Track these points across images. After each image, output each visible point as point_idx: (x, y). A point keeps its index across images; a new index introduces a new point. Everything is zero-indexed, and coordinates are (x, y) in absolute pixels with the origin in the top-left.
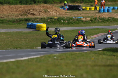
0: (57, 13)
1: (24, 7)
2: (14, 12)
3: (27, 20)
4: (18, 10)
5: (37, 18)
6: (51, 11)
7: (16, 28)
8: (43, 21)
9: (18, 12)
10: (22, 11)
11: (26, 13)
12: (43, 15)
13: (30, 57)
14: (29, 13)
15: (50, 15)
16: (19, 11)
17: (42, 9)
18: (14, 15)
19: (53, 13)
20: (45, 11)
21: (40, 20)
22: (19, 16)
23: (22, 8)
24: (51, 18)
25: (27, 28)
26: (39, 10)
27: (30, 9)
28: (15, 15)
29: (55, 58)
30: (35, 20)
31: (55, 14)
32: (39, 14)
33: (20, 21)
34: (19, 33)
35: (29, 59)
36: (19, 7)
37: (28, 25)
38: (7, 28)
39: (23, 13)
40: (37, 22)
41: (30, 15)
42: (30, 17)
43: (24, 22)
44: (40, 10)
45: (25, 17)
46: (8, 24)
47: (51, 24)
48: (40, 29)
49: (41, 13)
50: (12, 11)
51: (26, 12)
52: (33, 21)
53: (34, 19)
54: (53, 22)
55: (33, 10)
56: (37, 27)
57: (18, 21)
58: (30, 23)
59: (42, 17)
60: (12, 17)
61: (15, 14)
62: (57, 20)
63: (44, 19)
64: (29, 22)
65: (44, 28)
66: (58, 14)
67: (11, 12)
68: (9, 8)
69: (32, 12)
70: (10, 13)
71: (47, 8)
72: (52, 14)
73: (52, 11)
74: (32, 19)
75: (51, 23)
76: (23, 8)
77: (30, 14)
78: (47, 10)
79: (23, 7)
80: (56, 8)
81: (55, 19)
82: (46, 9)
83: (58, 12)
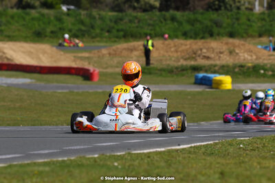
0: (252, 56)
1: (190, 44)
2: (172, 52)
3: (196, 69)
4: (180, 49)
5: (215, 66)
6: (242, 51)
7: (174, 83)
8: (225, 70)
9: (179, 53)
10: (187, 51)
11: (194, 56)
12: (226, 60)
13: (193, 145)
14: (199, 56)
15: (238, 59)
16: (181, 52)
17: (224, 48)
18: (171, 59)
19: (244, 56)
20: (231, 53)
21: (219, 69)
22: (182, 60)
23: (186, 45)
24: (242, 66)
25: (196, 83)
26: (218, 50)
27: (201, 47)
28: (173, 59)
29: (241, 146)
30: (211, 68)
31: (249, 58)
32: (217, 57)
33: (183, 70)
34: (181, 93)
35: (191, 147)
36: (182, 44)
37: (196, 78)
38: (158, 84)
39: (187, 56)
40: (215, 72)
41: (202, 59)
42: (201, 62)
43: (189, 71)
44: (222, 51)
45: (193, 63)
46: (161, 75)
47: (240, 77)
48: (220, 87)
49: (222, 55)
50: (167, 52)
51: (195, 53)
52: (206, 71)
53: (208, 66)
54: (244, 73)
55: (208, 49)
56: (213, 82)
57: (179, 70)
58: (201, 75)
59: (224, 63)
60: (168, 62)
61: (173, 57)
62: (251, 70)
63: (228, 66)
64: (199, 72)
65: (227, 85)
66: (254, 57)
67: (165, 54)
68: (162, 46)
69: (205, 53)
70: (164, 56)
71: (235, 46)
72: (242, 58)
73: (244, 52)
74: (204, 66)
75: (240, 74)
76: (188, 47)
77: (201, 57)
78: (234, 51)
79: (188, 45)
80: (251, 47)
81: (249, 68)
82: (232, 48)
83: (255, 54)
